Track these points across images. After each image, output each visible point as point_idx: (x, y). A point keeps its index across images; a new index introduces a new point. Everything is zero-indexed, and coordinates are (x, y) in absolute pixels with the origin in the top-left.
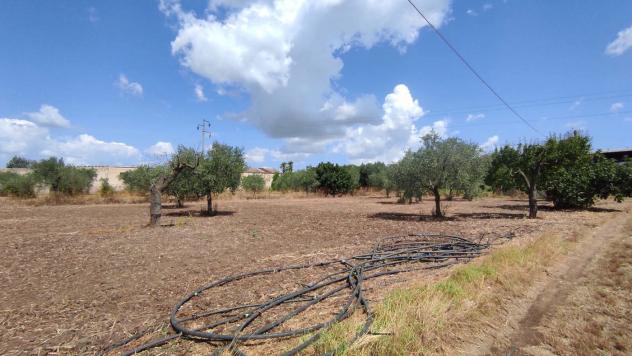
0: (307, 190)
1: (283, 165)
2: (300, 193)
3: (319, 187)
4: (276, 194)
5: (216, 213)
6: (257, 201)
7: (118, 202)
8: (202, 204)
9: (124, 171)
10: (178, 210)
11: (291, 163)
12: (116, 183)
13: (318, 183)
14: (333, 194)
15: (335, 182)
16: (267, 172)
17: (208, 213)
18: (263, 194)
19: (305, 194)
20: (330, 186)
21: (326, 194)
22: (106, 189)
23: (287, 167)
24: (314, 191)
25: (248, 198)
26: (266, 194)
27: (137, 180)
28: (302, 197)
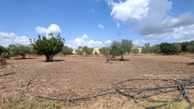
0: (155, 53)
1: (146, 44)
2: (153, 54)
3: (161, 52)
4: (144, 54)
5: (124, 60)
6: (137, 57)
7: (99, 56)
8: (120, 57)
9: (99, 48)
10: (113, 59)
11: (148, 44)
12: (98, 52)
13: (160, 50)
14: (168, 55)
15: (168, 50)
16: (140, 47)
17: (122, 60)
18: (138, 54)
19: (155, 54)
20: (166, 51)
21: (164, 54)
22: (96, 53)
23: (147, 45)
24: (159, 53)
25: (133, 56)
26: (140, 54)
27: (103, 51)
28: (153, 56)
